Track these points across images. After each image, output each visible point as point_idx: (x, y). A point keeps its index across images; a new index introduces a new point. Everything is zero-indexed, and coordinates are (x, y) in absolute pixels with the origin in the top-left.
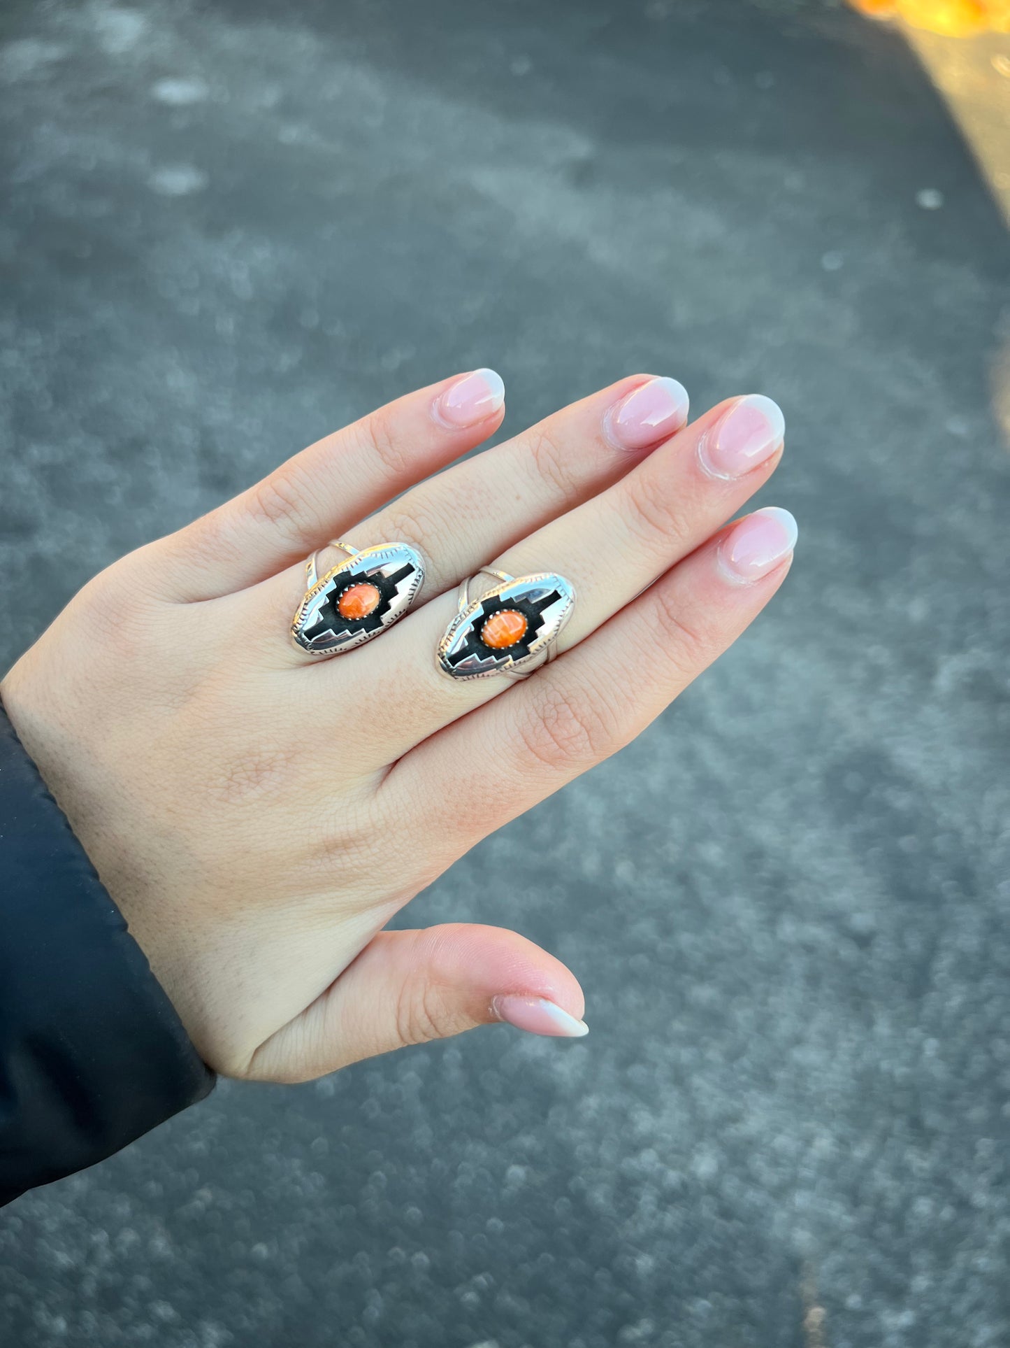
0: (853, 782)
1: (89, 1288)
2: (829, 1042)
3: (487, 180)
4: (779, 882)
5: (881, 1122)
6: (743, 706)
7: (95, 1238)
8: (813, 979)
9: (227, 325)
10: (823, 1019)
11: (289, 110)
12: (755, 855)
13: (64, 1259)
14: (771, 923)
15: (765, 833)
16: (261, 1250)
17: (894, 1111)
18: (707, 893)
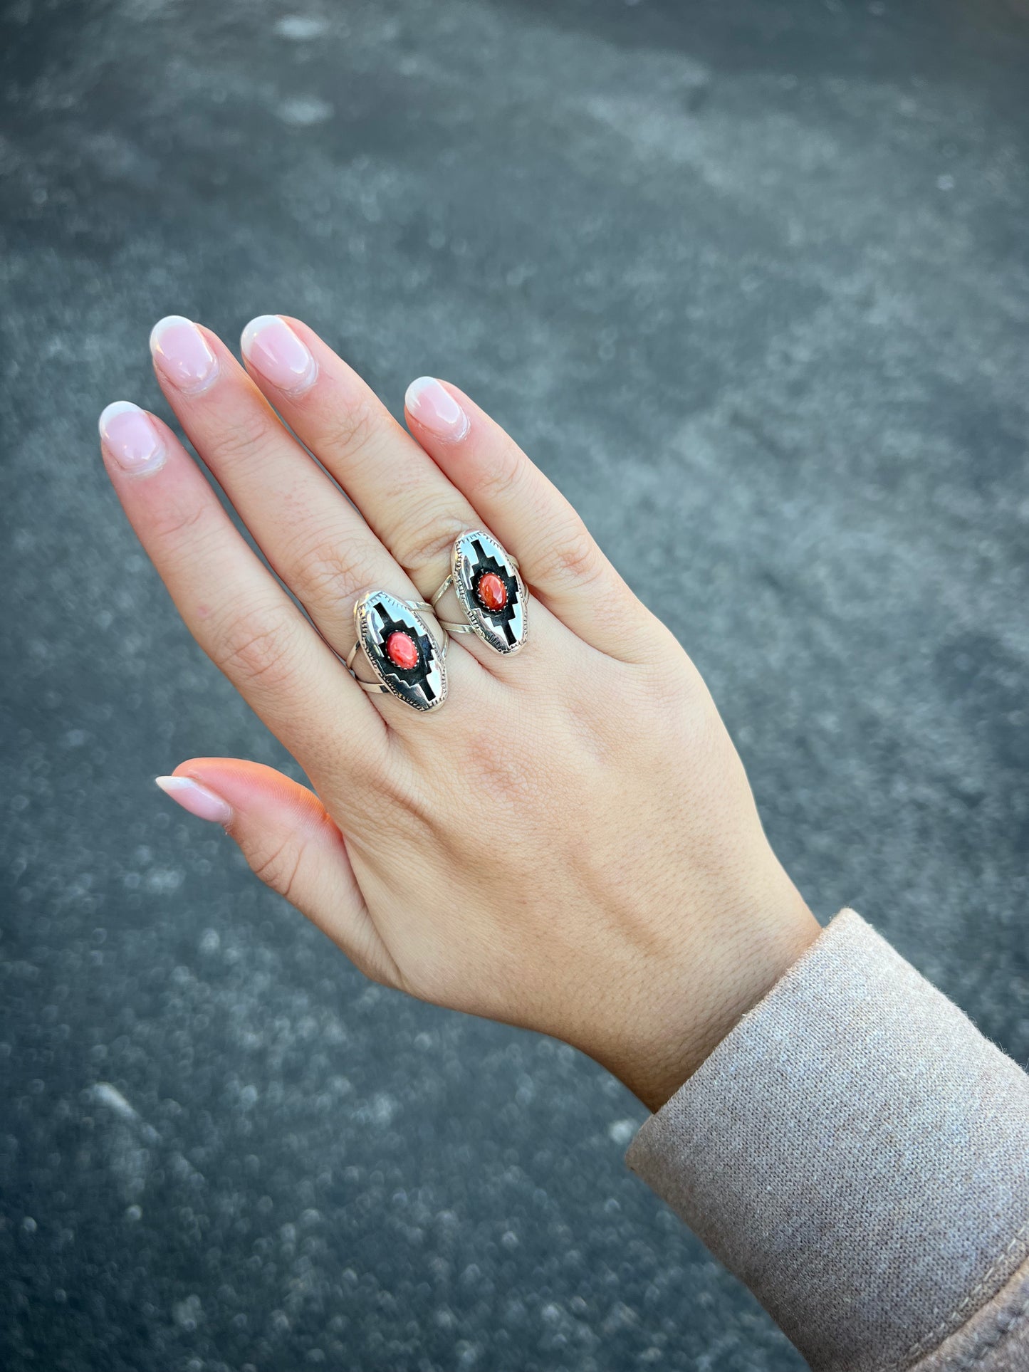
0: (962, 662)
1: (276, 1062)
2: (939, 889)
3: (602, 108)
4: (892, 748)
5: (987, 956)
6: (857, 593)
7: (277, 1024)
8: (924, 832)
9: (358, 246)
10: (933, 866)
11: (407, 43)
12: (869, 724)
13: (251, 1039)
14: (885, 783)
15: (879, 705)
16: (425, 1039)
17: (999, 947)
18: (823, 755)
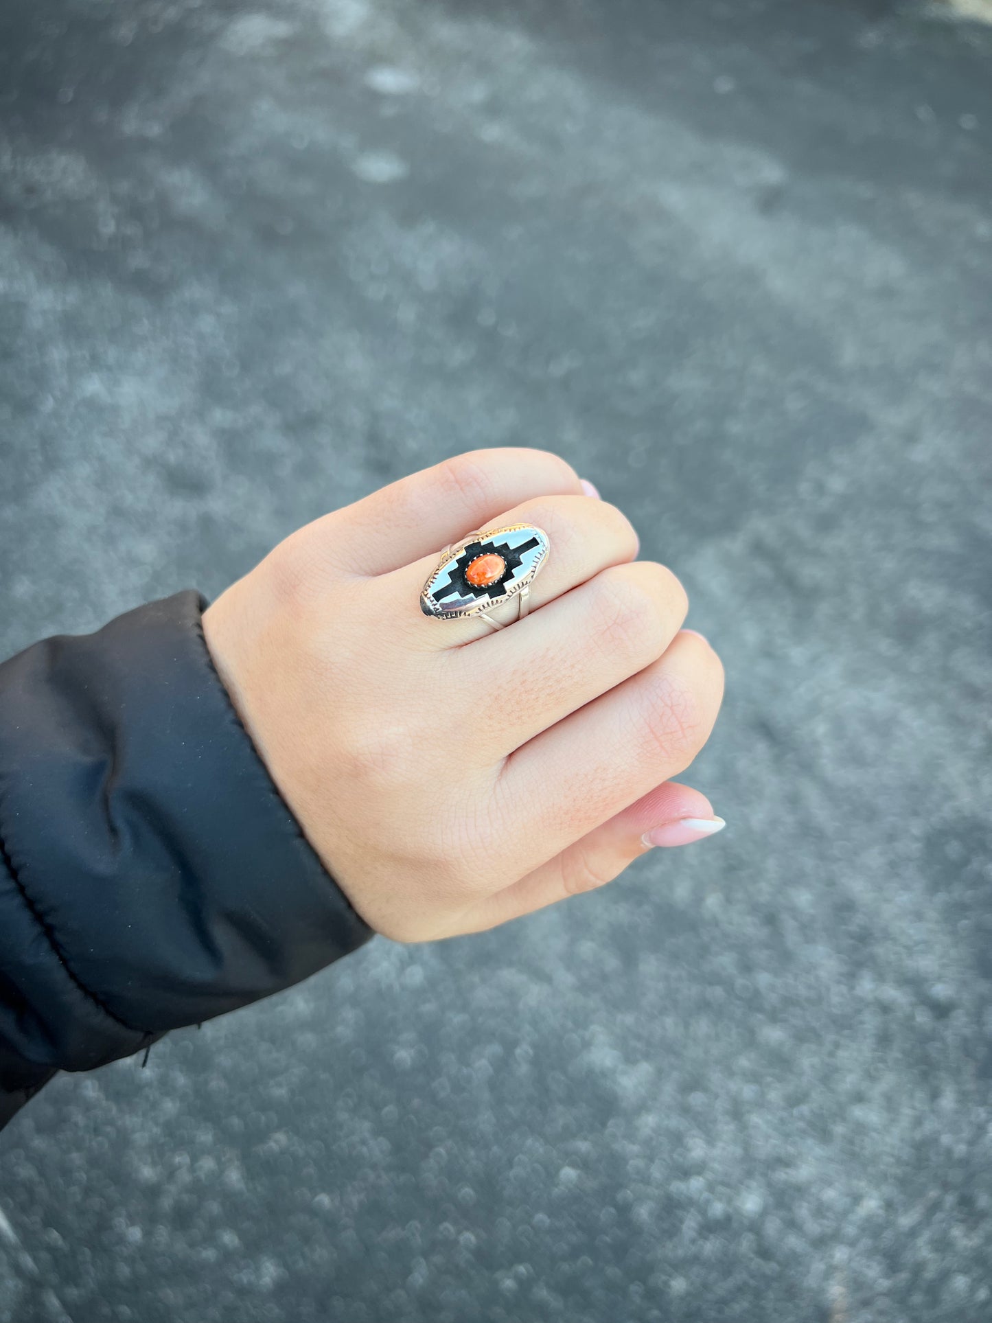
0: (954, 849)
1: (166, 1203)
2: (890, 1104)
3: (674, 197)
4: (864, 938)
5: (933, 1194)
6: (855, 758)
7: (177, 1160)
8: (884, 1039)
9: (407, 314)
10: (888, 1080)
11: (493, 108)
12: (845, 907)
13: (148, 1173)
14: (851, 977)
15: (858, 888)
16: (324, 1200)
17: (946, 1186)
18: (792, 938)
